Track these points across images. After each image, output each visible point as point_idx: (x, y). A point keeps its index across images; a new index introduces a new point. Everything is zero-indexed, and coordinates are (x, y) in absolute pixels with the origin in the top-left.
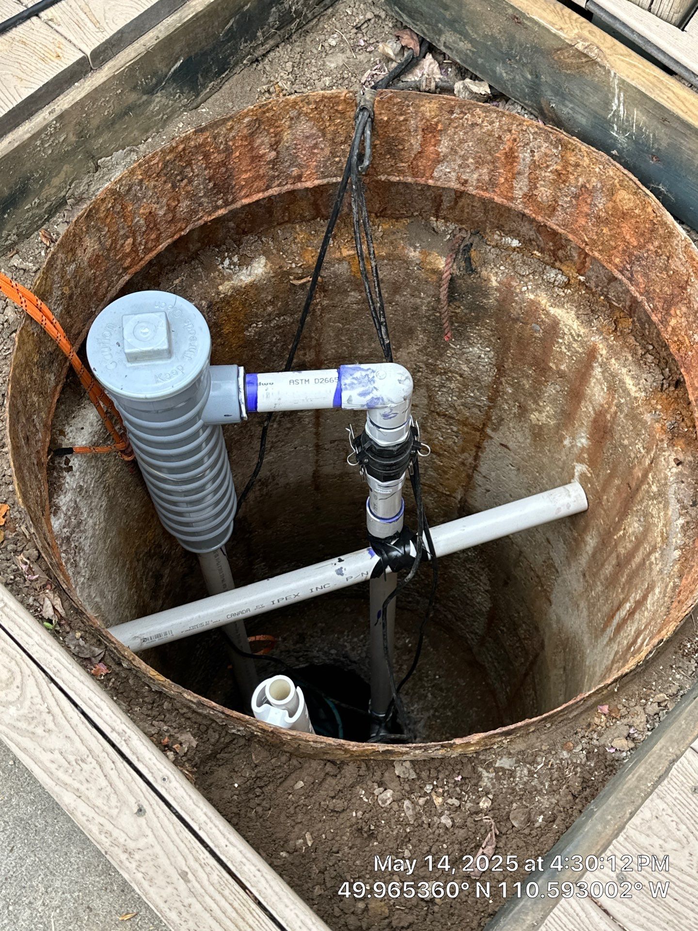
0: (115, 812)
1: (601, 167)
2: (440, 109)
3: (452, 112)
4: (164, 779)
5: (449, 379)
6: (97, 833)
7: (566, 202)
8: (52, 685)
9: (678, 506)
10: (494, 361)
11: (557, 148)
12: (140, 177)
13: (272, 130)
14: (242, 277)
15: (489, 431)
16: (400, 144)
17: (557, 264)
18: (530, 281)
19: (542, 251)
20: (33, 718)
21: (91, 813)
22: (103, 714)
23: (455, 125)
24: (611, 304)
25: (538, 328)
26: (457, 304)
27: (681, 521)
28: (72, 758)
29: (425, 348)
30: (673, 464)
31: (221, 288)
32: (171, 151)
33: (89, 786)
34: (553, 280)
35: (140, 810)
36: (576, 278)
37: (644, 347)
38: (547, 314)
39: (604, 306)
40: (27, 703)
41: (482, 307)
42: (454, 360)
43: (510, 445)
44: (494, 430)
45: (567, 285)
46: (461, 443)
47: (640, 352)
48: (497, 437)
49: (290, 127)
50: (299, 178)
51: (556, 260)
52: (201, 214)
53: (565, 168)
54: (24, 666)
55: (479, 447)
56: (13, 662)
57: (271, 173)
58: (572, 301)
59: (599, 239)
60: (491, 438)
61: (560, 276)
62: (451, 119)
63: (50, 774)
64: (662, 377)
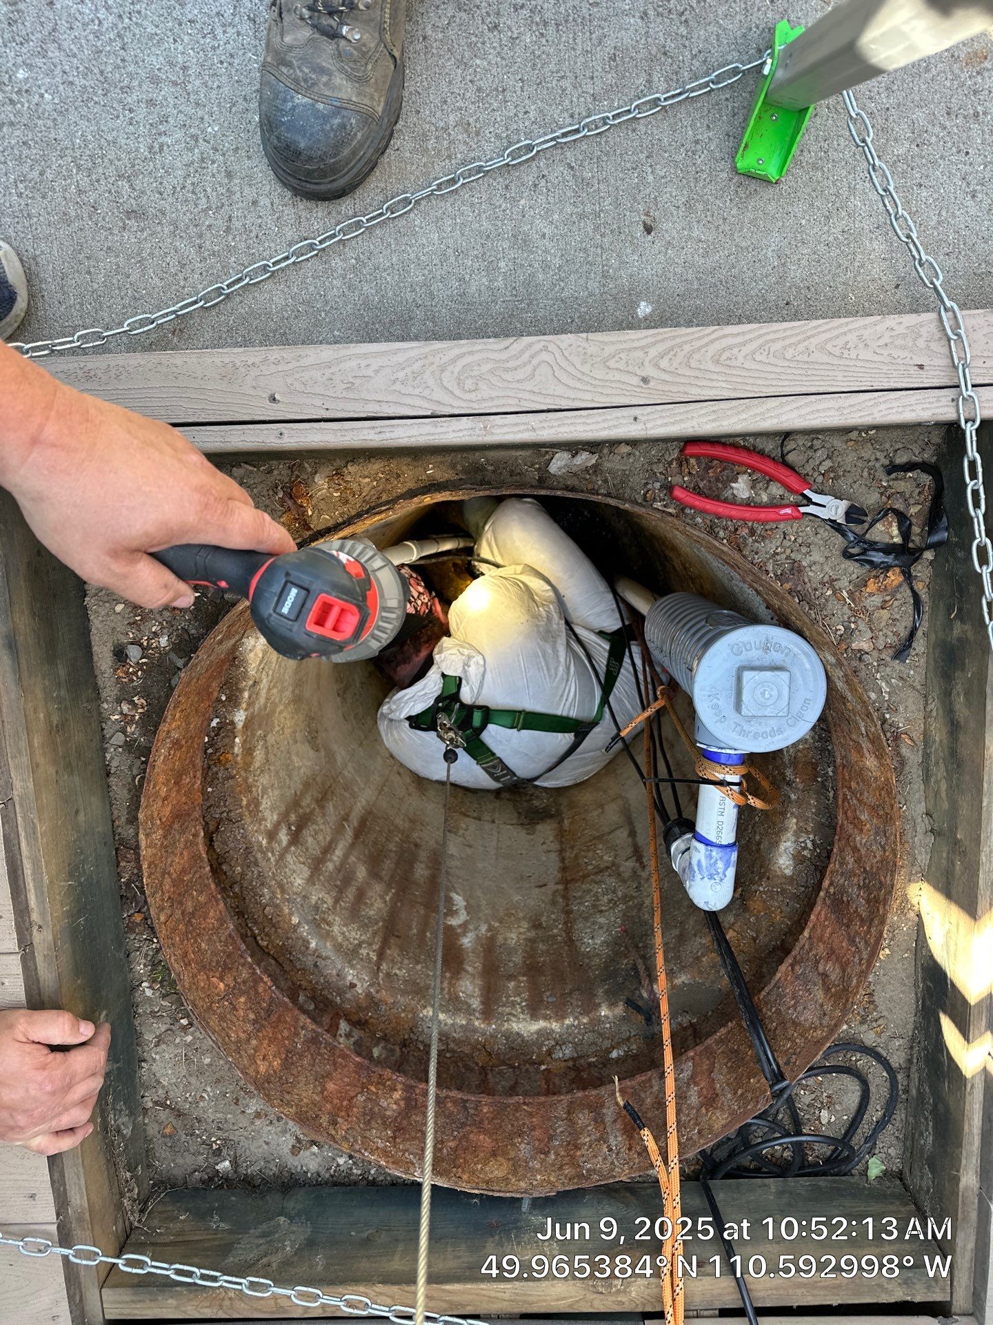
0: (289, 381)
1: (535, 1183)
2: (710, 1128)
3: (699, 1132)
4: (281, 434)
5: (610, 901)
6: (285, 356)
7: (560, 1126)
8: (429, 413)
9: (324, 954)
10: (578, 944)
11: (588, 1171)
12: (887, 854)
13: (833, 990)
14: (789, 844)
15: (560, 887)
16: (732, 1067)
17: (570, 1064)
18: (579, 1033)
19: (590, 1064)
20: (415, 378)
21: (303, 362)
22: (372, 432)
23: (692, 1122)
24: (506, 1065)
25: (550, 1000)
26: (629, 966)
27: (313, 945)
28: (357, 382)
29: (639, 910)
30: (355, 982)
31: (795, 820)
32: (885, 899)
33: (325, 378)
34: (564, 1048)
35: (274, 399)
36: (548, 1064)
37: (452, 1051)
38: (546, 1018)
39: (509, 1059)
40: (431, 382)
41: (605, 980)
42: (613, 919)
43: (537, 890)
44: (557, 891)
45: (549, 1053)
46: (580, 861)
47: (452, 1045)
48: (552, 887)
49: (822, 1006)
50: (792, 965)
51: (574, 1066)
52: (837, 866)
53: (573, 1157)
54: (464, 404)
55: (564, 869)
56: (474, 399)
57: (814, 952)
58: (534, 1043)
59: (514, 1115)
60: (556, 884)
61: (561, 1055)
62: (698, 1125)
63: (357, 356)
64: (420, 1039)
